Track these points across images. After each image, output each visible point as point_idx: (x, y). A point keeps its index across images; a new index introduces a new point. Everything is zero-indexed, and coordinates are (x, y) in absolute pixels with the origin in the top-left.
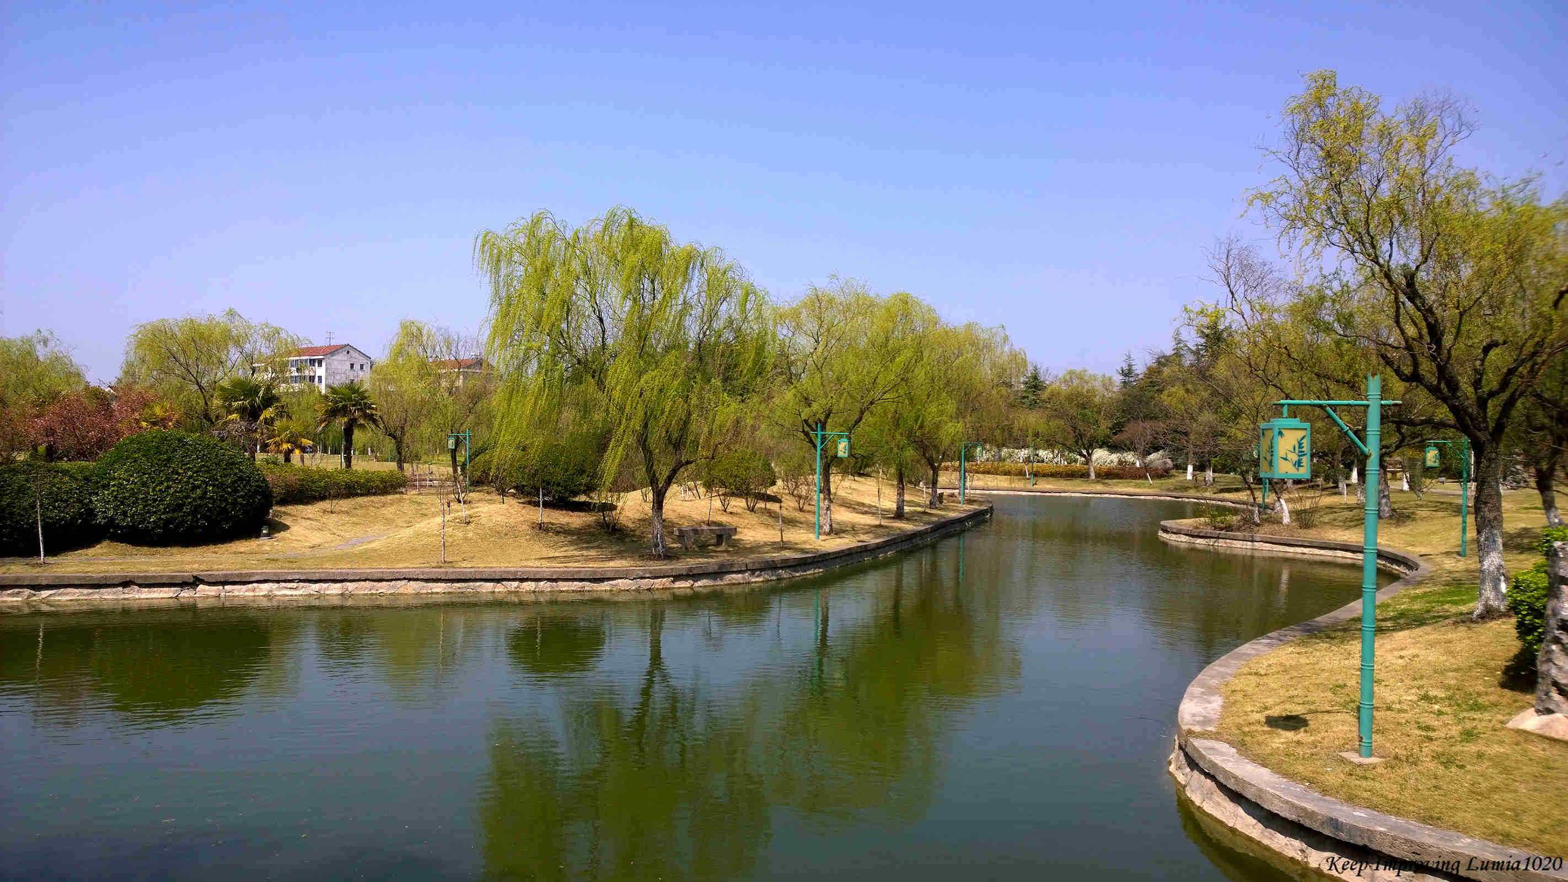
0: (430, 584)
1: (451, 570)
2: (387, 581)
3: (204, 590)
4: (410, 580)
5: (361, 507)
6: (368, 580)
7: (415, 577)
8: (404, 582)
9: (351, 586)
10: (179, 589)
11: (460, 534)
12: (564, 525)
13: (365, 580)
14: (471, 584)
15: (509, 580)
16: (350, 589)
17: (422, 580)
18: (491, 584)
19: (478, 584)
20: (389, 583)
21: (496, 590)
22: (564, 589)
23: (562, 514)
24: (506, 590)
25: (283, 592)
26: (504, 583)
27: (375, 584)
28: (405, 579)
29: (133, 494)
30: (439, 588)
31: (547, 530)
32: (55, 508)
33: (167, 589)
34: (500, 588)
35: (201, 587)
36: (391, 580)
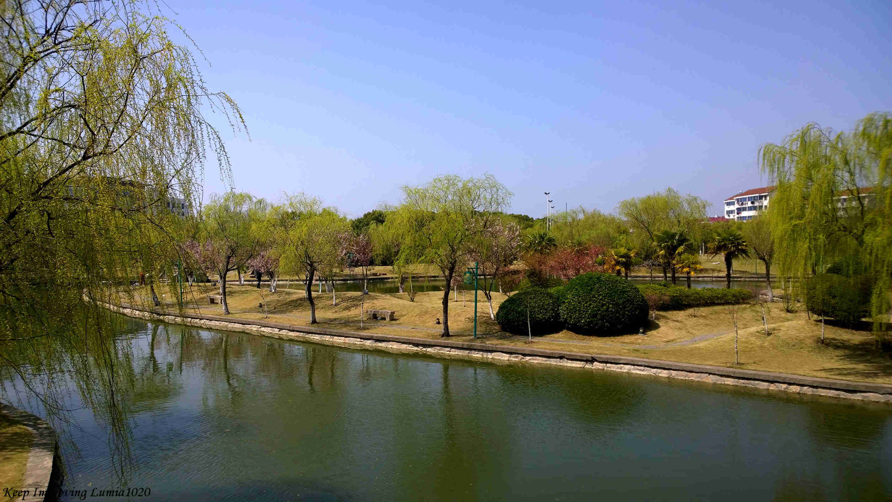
0: (724, 378)
1: (740, 370)
2: (696, 372)
3: (596, 365)
4: (710, 374)
5: (716, 313)
6: (684, 370)
7: (713, 373)
8: (706, 375)
9: (674, 373)
10: (585, 363)
11: (759, 343)
12: (844, 341)
13: (682, 370)
14: (752, 382)
15: (779, 382)
16: (673, 375)
17: (718, 375)
18: (767, 384)
19: (757, 382)
20: (697, 374)
21: (771, 388)
22: (823, 394)
23: (846, 332)
24: (778, 389)
25: (636, 371)
26: (776, 384)
27: (689, 373)
28: (706, 373)
29: (574, 308)
30: (730, 382)
31: (828, 345)
32: (541, 313)
33: (579, 362)
34: (772, 387)
35: (595, 363)
36: (698, 373)
